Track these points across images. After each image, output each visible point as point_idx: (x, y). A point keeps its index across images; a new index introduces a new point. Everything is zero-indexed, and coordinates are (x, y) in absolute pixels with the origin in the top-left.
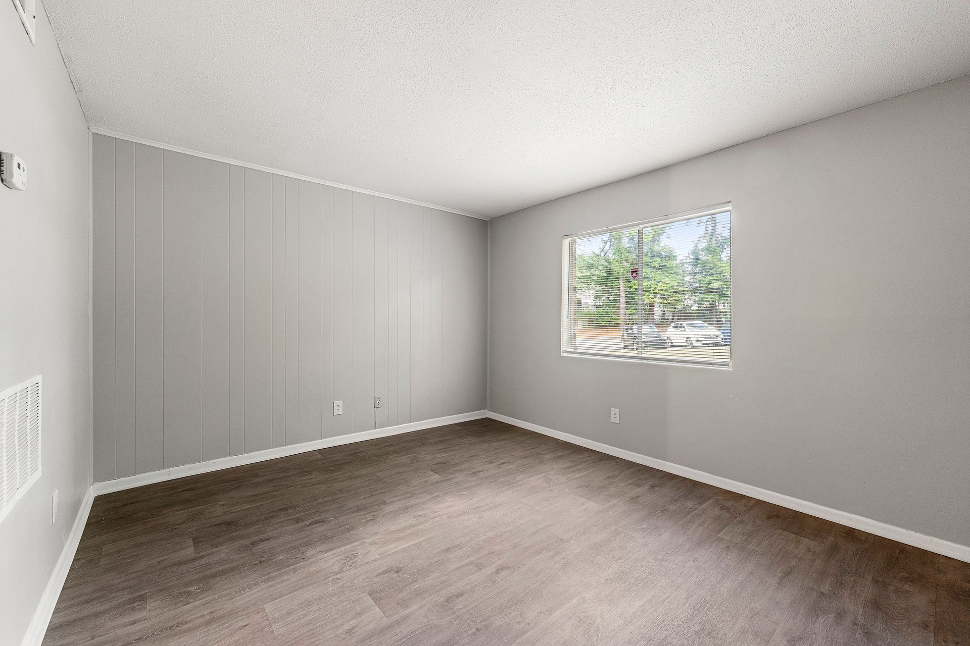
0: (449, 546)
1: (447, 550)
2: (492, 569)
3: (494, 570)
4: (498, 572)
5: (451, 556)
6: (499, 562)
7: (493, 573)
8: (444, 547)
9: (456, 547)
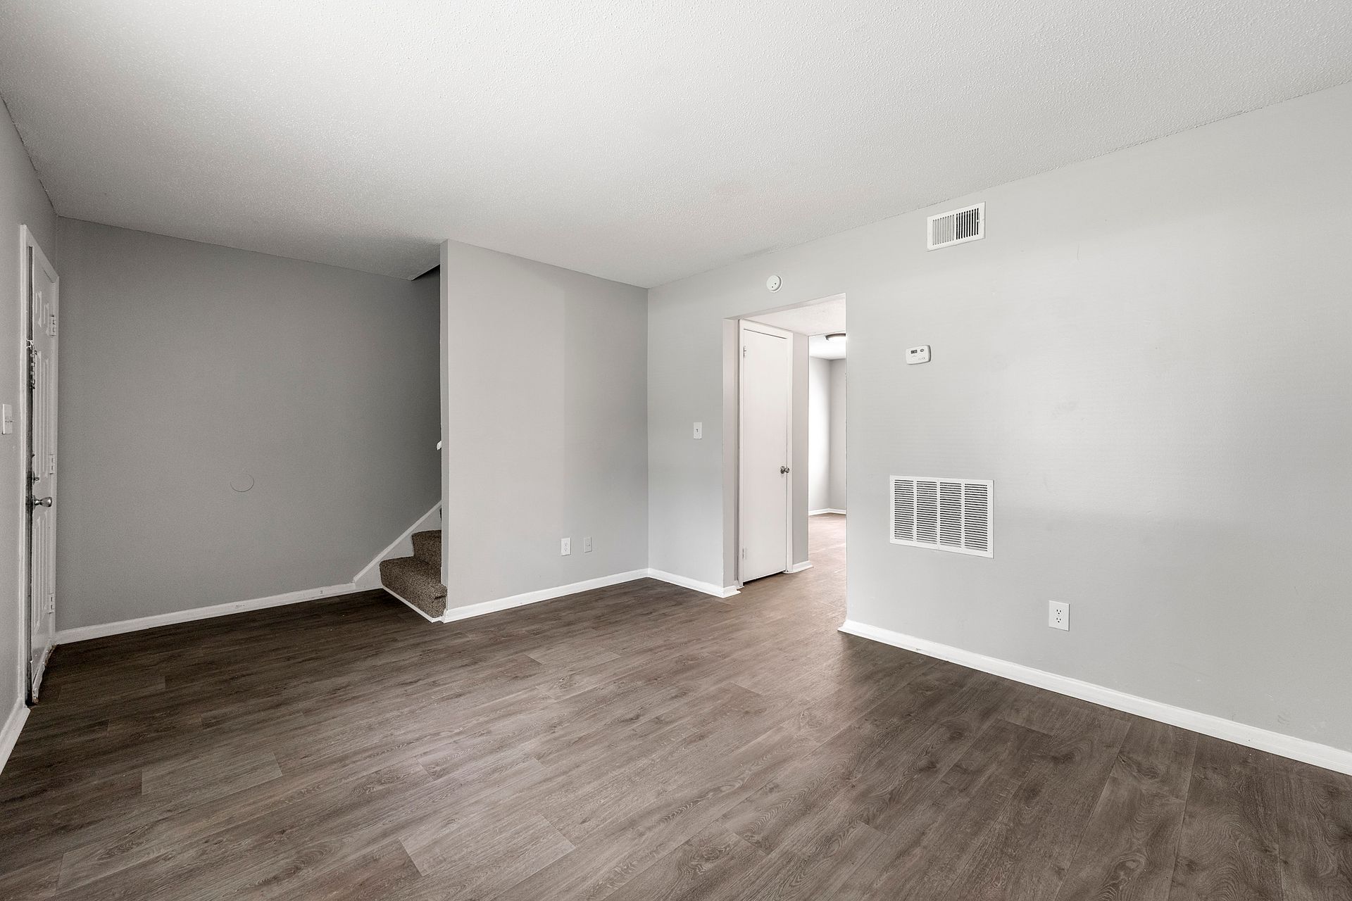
0: (701, 742)
1: (702, 737)
2: (643, 720)
3: (641, 718)
4: (637, 717)
5: (695, 730)
6: (635, 726)
7: (643, 716)
8: (707, 740)
9: (691, 742)
